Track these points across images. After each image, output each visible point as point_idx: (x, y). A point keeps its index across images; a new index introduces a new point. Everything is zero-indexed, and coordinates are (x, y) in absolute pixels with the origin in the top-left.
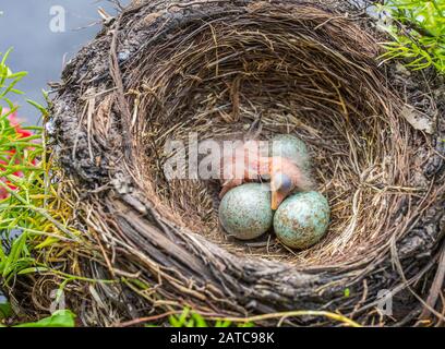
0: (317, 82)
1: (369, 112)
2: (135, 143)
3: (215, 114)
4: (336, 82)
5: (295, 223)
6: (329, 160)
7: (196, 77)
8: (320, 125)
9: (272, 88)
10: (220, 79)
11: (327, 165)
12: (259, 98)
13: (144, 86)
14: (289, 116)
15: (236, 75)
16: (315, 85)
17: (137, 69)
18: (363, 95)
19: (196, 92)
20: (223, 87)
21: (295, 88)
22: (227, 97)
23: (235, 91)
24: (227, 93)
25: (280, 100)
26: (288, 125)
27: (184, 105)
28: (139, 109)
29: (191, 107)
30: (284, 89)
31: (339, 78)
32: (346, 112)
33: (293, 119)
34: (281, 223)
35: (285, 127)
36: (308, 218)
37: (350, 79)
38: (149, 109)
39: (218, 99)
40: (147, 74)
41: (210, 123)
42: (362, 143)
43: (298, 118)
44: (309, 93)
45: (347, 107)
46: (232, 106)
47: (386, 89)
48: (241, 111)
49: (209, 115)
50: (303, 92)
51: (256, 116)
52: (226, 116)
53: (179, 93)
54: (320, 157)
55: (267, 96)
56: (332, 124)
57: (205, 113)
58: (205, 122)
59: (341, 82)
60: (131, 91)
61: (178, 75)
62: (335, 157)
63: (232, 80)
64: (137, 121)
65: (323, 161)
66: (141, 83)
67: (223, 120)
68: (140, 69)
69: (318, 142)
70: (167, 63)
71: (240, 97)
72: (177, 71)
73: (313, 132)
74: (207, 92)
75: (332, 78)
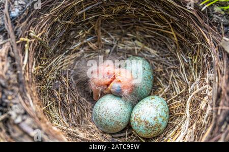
0: (155, 19)
1: (193, 40)
2: (27, 79)
3: (86, 45)
4: (169, 19)
5: (147, 123)
6: (165, 71)
7: (70, 22)
8: (158, 47)
9: (124, 24)
10: (87, 21)
11: (164, 74)
12: (115, 31)
13: (31, 34)
14: (136, 41)
15: (98, 17)
16: (154, 21)
17: (25, 22)
18: (189, 28)
19: (71, 31)
20: (89, 25)
21: (139, 23)
22: (93, 32)
23: (98, 28)
24: (93, 29)
25: (129, 31)
26: (136, 48)
27: (63, 41)
28: (29, 52)
29: (69, 41)
30: (132, 24)
31: (171, 17)
32: (176, 39)
33: (139, 44)
34: (136, 123)
35: (134, 50)
36: (155, 118)
37: (179, 18)
38: (37, 50)
39: (86, 34)
40: (34, 25)
41: (82, 51)
42: (188, 59)
43: (142, 42)
44: (149, 26)
45: (177, 36)
46: (96, 37)
47: (207, 25)
48: (103, 41)
49: (81, 45)
50: (145, 25)
51: (115, 43)
52: (92, 45)
53: (59, 34)
54: (159, 70)
55: (120, 29)
56: (166, 47)
57: (79, 44)
58: (79, 51)
59: (172, 19)
60: (22, 39)
61: (57, 22)
62: (169, 70)
63: (95, 21)
64: (28, 60)
65: (161, 72)
66: (29, 32)
67: (91, 48)
68: (28, 22)
69: (157, 59)
70: (48, 15)
71: (102, 31)
72: (55, 20)
73: (154, 52)
74: (79, 30)
75: (165, 16)
